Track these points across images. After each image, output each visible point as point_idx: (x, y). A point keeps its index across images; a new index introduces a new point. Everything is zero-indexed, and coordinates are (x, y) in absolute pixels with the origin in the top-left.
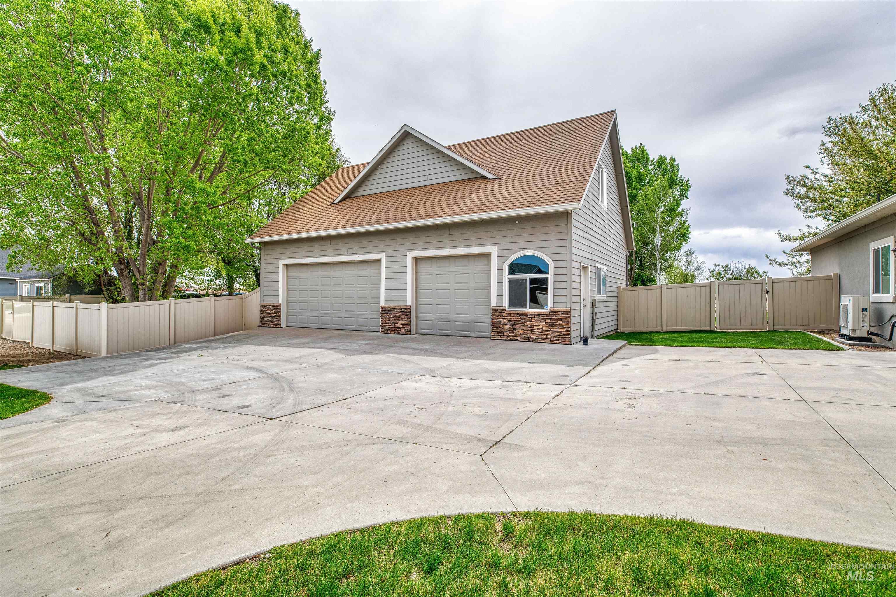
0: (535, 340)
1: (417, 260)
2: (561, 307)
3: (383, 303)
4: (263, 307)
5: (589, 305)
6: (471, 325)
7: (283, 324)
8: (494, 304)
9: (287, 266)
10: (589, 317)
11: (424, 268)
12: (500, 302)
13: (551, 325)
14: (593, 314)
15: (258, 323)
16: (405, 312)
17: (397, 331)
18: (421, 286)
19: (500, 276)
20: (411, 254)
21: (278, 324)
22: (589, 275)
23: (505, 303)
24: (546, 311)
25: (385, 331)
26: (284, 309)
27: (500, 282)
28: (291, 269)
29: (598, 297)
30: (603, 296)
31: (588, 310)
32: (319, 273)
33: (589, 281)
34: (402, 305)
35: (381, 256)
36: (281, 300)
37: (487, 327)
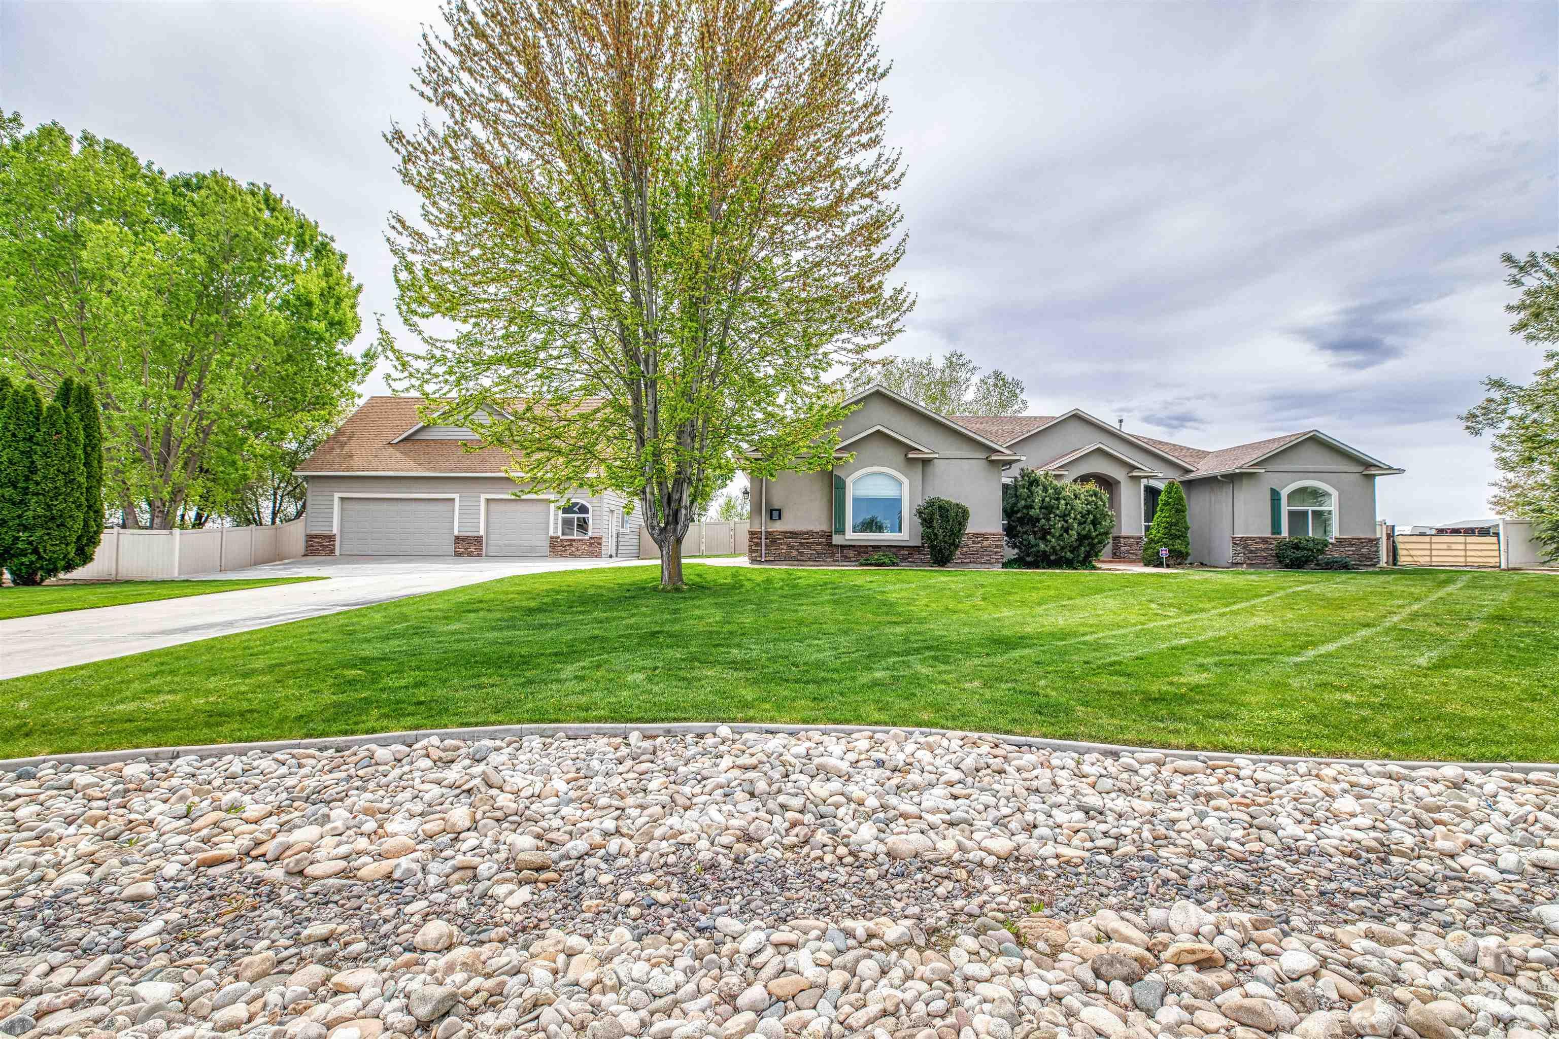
0: (580, 556)
1: (488, 500)
2: (596, 535)
3: (456, 533)
4: (310, 537)
5: (615, 535)
6: (532, 549)
7: (337, 552)
8: (551, 533)
9: (342, 499)
10: (614, 544)
11: (493, 506)
12: (556, 531)
13: (590, 546)
14: (617, 542)
15: (302, 551)
16: (478, 540)
17: (470, 555)
18: (491, 520)
19: (556, 515)
20: (483, 497)
21: (332, 551)
22: (615, 515)
23: (560, 533)
24: (587, 537)
25: (458, 554)
26: (338, 539)
27: (556, 519)
28: (346, 502)
29: (621, 530)
30: (626, 530)
31: (614, 539)
32: (384, 506)
33: (615, 519)
34: (476, 534)
35: (456, 496)
36: (335, 530)
37: (546, 550)
